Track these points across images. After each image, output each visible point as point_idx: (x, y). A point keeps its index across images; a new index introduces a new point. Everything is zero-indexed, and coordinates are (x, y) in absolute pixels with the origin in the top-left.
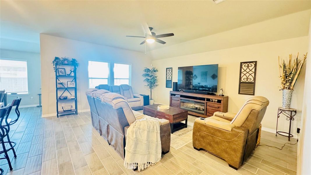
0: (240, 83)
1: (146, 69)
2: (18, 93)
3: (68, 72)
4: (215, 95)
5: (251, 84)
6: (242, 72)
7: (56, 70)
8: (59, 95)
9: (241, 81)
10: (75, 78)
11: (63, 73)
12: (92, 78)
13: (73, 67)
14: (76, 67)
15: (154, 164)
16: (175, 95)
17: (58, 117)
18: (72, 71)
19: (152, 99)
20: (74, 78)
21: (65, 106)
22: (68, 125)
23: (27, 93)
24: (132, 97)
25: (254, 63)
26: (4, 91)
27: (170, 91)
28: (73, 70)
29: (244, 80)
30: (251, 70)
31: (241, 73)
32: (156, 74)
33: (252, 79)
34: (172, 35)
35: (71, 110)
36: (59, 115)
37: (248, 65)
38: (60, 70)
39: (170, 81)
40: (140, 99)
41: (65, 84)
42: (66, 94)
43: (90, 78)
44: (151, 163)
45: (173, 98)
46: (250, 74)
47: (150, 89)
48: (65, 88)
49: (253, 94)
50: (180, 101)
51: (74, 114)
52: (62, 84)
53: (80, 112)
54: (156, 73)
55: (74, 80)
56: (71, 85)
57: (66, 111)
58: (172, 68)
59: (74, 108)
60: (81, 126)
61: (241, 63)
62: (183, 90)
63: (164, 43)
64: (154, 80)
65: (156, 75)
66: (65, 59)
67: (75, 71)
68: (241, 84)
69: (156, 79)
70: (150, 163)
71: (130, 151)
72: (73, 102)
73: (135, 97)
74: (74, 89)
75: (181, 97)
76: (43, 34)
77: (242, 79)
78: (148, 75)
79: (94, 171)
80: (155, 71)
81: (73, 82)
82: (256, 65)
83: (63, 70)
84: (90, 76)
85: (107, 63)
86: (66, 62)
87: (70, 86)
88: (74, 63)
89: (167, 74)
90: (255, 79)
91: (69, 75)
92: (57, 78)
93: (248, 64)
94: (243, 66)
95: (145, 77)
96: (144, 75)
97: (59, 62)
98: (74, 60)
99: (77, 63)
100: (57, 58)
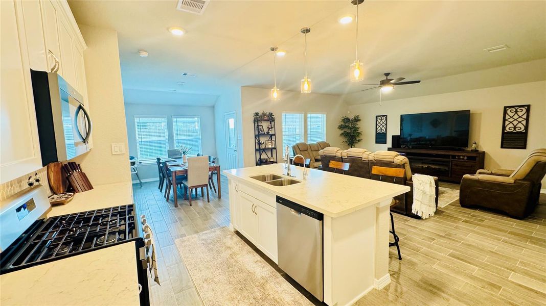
0: (503, 133)
4: (464, 150)
5: (521, 135)
6: (506, 118)
9: (505, 131)
11: (262, 131)
13: (269, 123)
18: (269, 128)
20: (270, 136)
25: (526, 107)
29: (509, 129)
30: (520, 117)
31: (504, 120)
32: (359, 125)
33: (523, 128)
37: (516, 110)
38: (259, 127)
39: (383, 135)
42: (264, 156)
43: (284, 135)
46: (520, 122)
49: (523, 147)
54: (358, 123)
56: (270, 145)
58: (386, 116)
61: (505, 108)
65: (357, 127)
66: (264, 114)
67: (274, 128)
68: (505, 135)
69: (357, 131)
76: (244, 86)
77: (507, 129)
78: (346, 127)
80: (356, 121)
82: (528, 111)
84: (284, 133)
86: (265, 118)
87: (268, 146)
88: (271, 118)
89: (376, 125)
90: (526, 127)
92: (255, 137)
93: (516, 108)
94: (508, 112)
95: (342, 130)
96: (341, 127)
97: (258, 118)
98: (271, 114)
99: (274, 117)
100: (257, 114)
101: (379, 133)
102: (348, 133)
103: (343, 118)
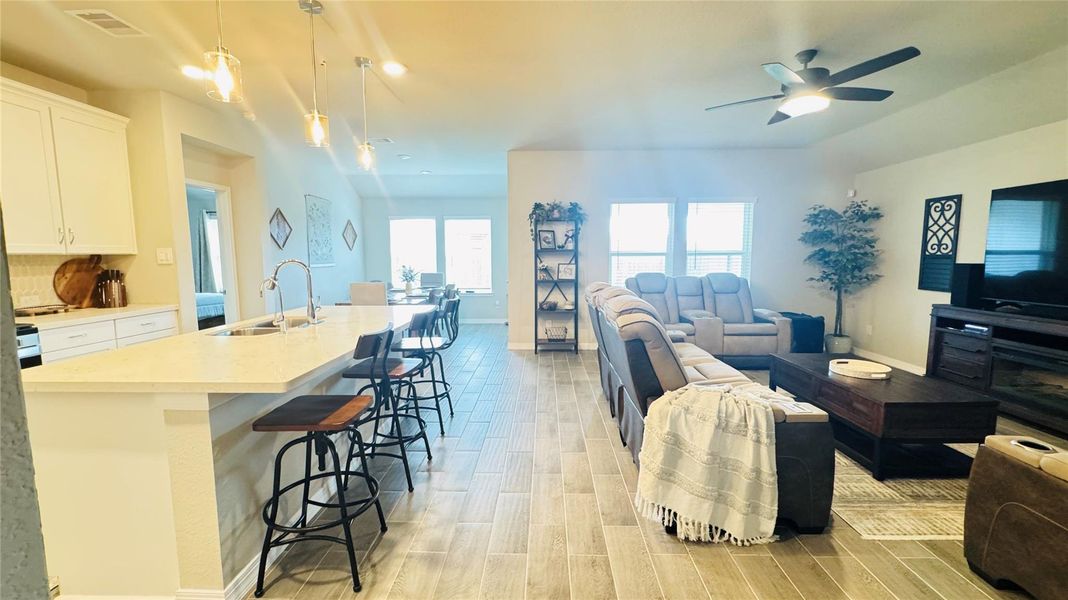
1: (816, 212)
2: (476, 291)
3: (560, 240)
7: (537, 237)
8: (541, 299)
10: (575, 255)
11: (549, 243)
12: (618, 254)
13: (572, 226)
14: (580, 226)
15: (739, 543)
16: (960, 324)
17: (536, 353)
18: (568, 237)
19: (841, 336)
20: (573, 253)
21: (550, 328)
22: (550, 375)
23: (490, 291)
24: (748, 317)
26: (453, 286)
27: (936, 307)
28: (570, 234)
32: (871, 230)
34: (912, 53)
35: (564, 340)
36: (539, 348)
38: (543, 235)
39: (944, 261)
40: (778, 330)
41: (553, 272)
42: (556, 297)
43: (614, 254)
44: (730, 535)
45: (947, 339)
47: (835, 294)
48: (553, 281)
50: (993, 353)
51: (571, 350)
52: (545, 270)
53: (586, 348)
54: (872, 224)
55: (573, 262)
56: (567, 274)
57: (554, 340)
58: (959, 197)
59: (571, 335)
60: (577, 383)
62: (1023, 304)
63: (880, 95)
64: (855, 254)
65: (869, 236)
66: (554, 207)
67: (575, 237)
69: (868, 249)
70: (726, 535)
71: (651, 466)
72: (570, 319)
73: (757, 319)
74: (573, 284)
75: (994, 336)
76: (513, 150)
78: (825, 236)
79: (570, 492)
80: (864, 218)
81: (570, 266)
83: (549, 235)
84: (613, 248)
85: (666, 205)
86: (556, 214)
87: (563, 276)
88: (574, 214)
89: (926, 228)
91: (563, 247)
92: (537, 256)
95: (814, 245)
96: (809, 238)
97: (542, 215)
98: (574, 207)
99: (581, 212)
100: (538, 206)
101: (933, 256)
102: (829, 254)
103: (812, 212)
